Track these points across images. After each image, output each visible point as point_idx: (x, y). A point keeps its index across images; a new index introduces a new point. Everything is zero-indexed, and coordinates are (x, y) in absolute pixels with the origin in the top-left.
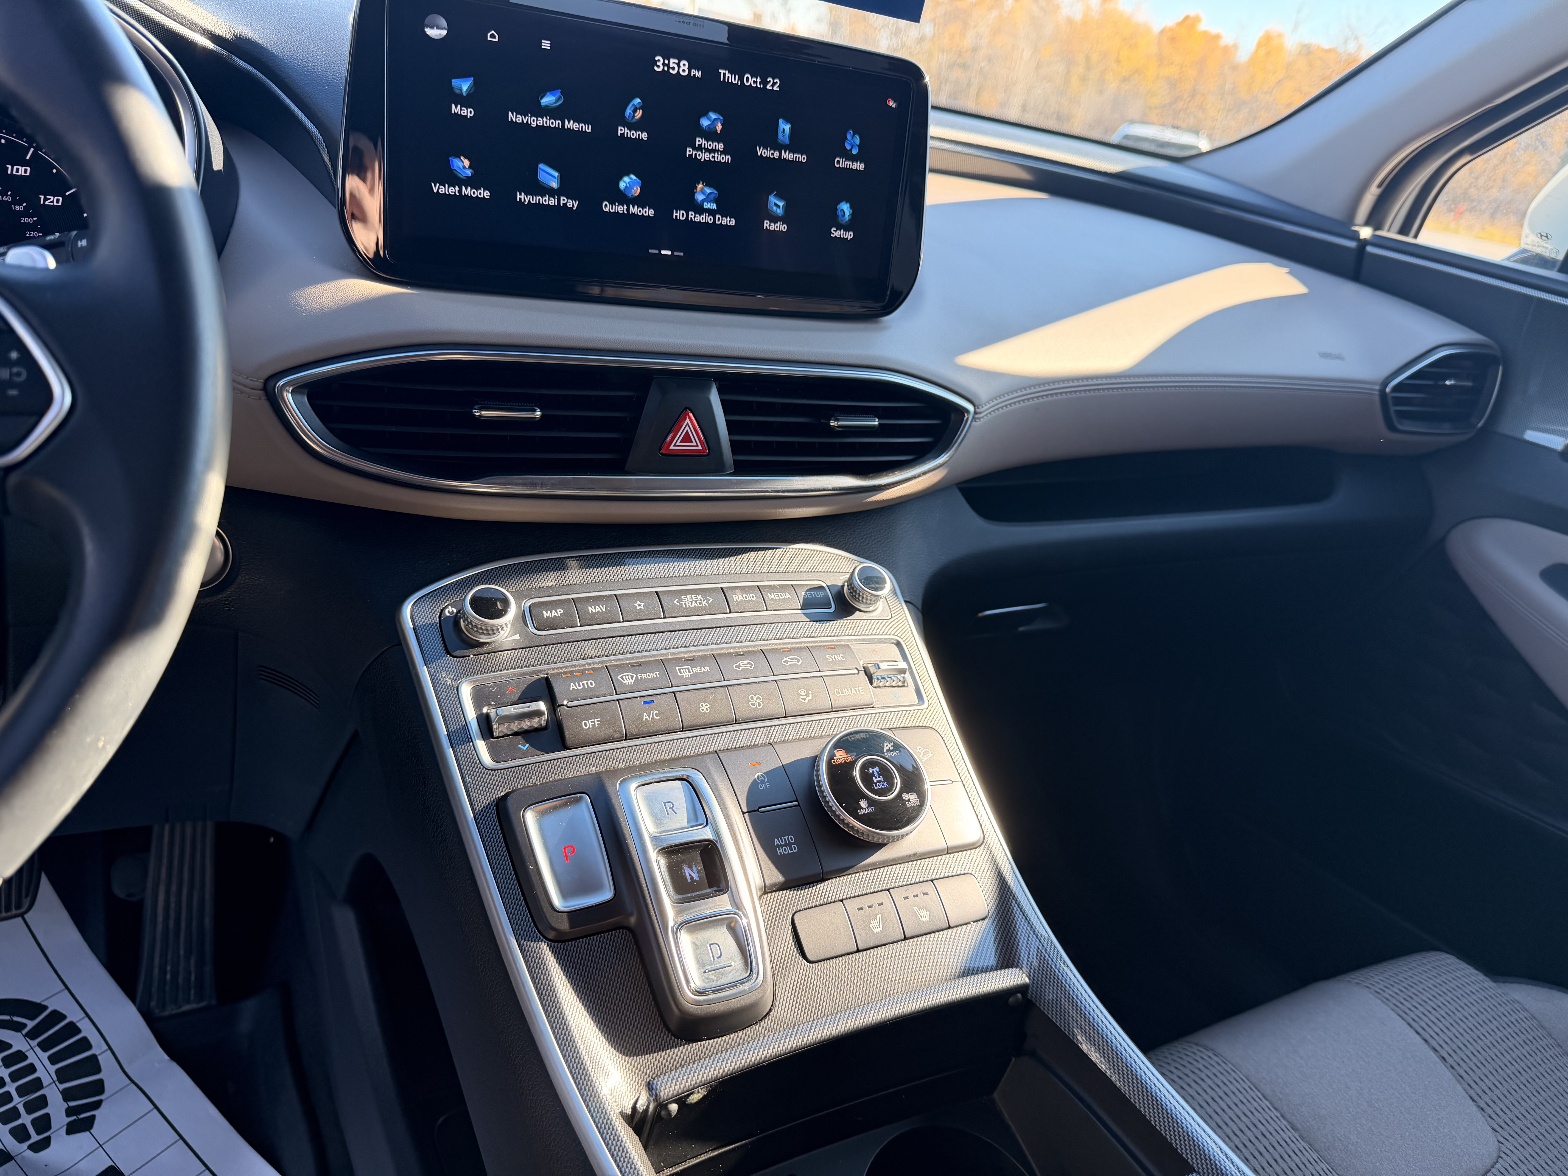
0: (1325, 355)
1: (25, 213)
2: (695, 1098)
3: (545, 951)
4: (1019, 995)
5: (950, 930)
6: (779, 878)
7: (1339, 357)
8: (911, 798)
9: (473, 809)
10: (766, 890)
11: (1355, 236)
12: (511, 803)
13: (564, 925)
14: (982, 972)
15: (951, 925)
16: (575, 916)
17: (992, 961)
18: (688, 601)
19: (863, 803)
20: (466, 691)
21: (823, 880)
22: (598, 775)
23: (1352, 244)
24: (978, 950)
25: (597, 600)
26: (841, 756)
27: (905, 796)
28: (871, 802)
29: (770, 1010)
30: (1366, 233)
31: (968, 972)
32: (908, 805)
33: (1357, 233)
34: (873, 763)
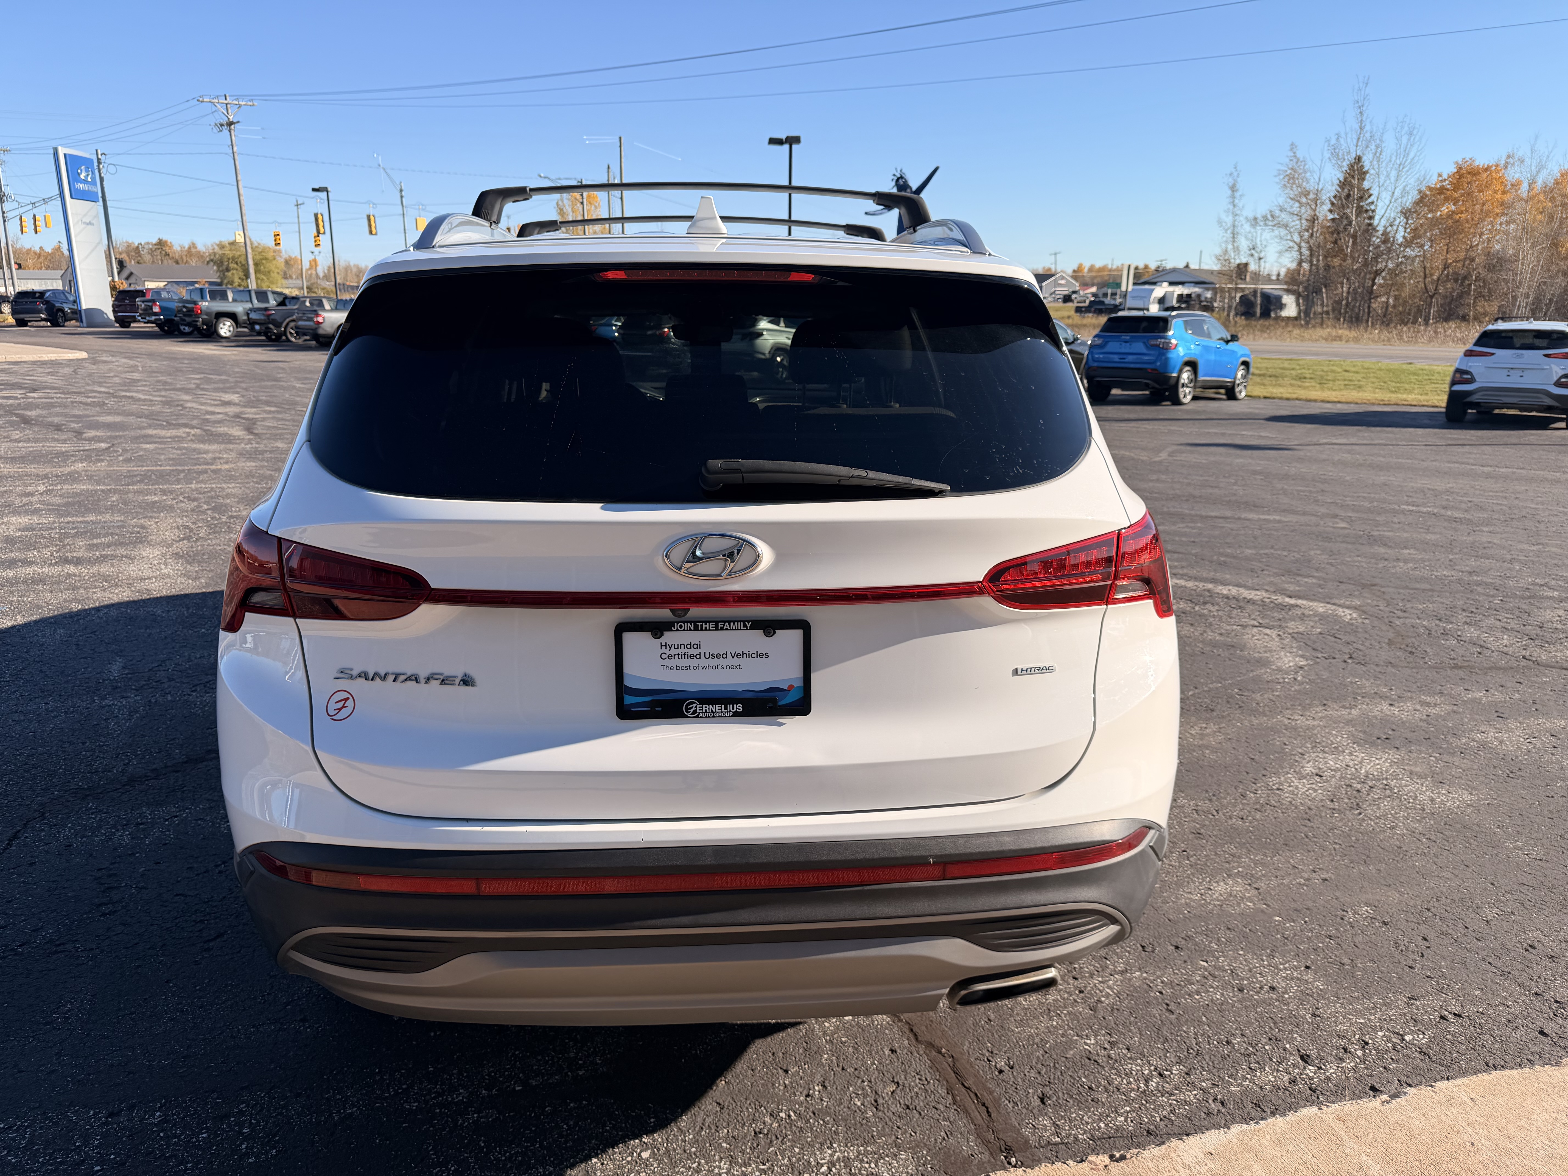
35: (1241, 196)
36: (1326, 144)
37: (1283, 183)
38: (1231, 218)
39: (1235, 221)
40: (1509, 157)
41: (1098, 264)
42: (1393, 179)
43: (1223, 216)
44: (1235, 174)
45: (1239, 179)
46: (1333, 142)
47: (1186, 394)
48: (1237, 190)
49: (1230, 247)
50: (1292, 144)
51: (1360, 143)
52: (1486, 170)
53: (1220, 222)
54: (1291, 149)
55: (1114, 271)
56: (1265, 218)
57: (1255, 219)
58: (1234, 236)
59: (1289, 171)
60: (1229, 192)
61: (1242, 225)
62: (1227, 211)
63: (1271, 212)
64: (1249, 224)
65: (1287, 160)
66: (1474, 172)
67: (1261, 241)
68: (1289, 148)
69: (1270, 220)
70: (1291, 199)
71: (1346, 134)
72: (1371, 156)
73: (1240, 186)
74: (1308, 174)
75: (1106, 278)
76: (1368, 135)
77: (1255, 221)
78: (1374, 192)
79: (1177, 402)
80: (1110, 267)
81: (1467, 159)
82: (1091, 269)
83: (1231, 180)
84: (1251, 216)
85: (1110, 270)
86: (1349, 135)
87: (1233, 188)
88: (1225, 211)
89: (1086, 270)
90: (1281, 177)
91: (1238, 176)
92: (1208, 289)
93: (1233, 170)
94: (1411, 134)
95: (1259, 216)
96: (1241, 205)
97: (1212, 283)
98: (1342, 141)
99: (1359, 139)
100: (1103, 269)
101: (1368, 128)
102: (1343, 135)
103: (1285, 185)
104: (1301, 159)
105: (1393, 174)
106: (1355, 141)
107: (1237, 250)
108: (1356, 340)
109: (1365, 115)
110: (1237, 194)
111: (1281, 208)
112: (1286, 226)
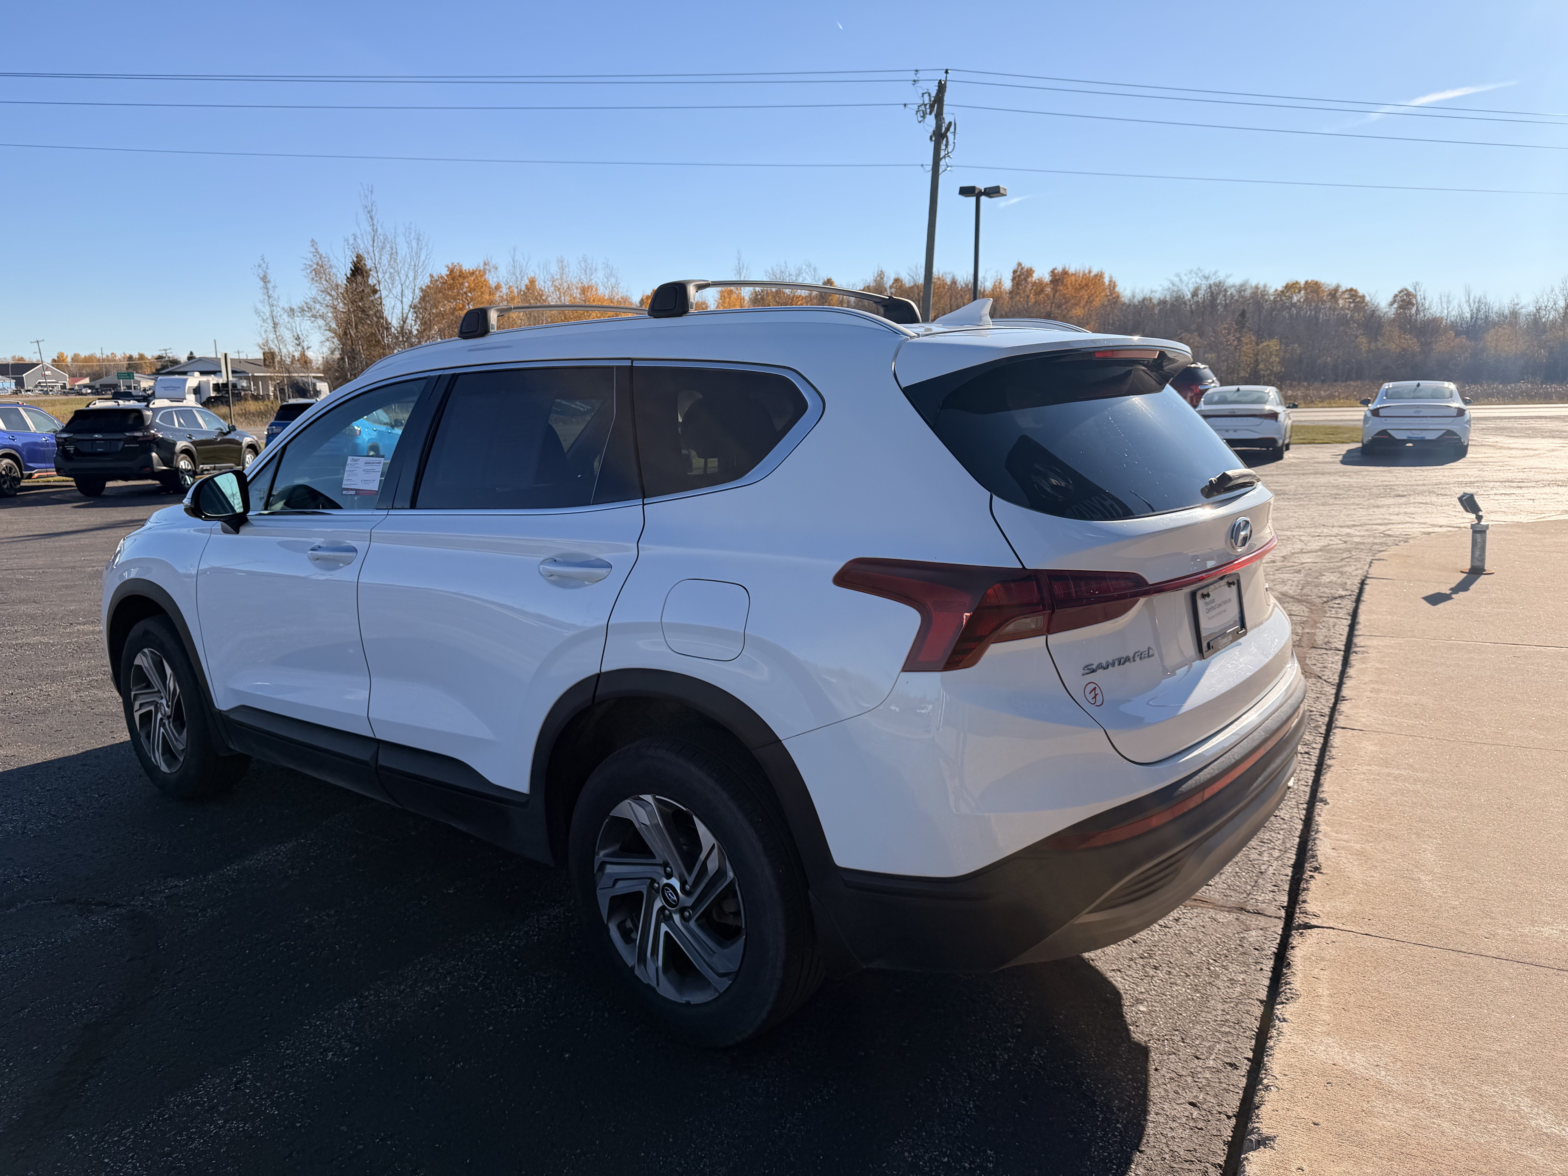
35: (273, 287)
36: (346, 244)
37: (311, 277)
38: (268, 308)
39: (272, 312)
40: (485, 264)
41: (83, 354)
42: (411, 279)
43: (260, 306)
44: (264, 265)
45: (268, 271)
46: (351, 241)
48: (269, 282)
49: (272, 336)
50: (313, 241)
51: (375, 244)
52: (473, 273)
53: (257, 312)
54: (313, 245)
55: (104, 360)
56: (302, 310)
57: (292, 310)
58: (275, 326)
59: (315, 266)
60: (261, 284)
61: (281, 316)
62: (262, 302)
63: (306, 303)
64: (286, 314)
65: (311, 256)
66: (462, 275)
67: (301, 331)
68: (310, 244)
69: (306, 311)
70: (323, 292)
71: (362, 235)
72: (388, 256)
73: (271, 277)
74: (334, 270)
75: (98, 369)
76: (381, 238)
77: (292, 312)
78: (383, 289)
80: (98, 355)
81: (455, 264)
82: (75, 358)
83: (260, 271)
84: (286, 306)
85: (99, 360)
86: (365, 237)
87: (265, 279)
88: (260, 302)
89: (69, 360)
90: (309, 271)
91: (267, 268)
92: (241, 378)
93: (261, 262)
94: (418, 239)
95: (295, 307)
96: (276, 297)
97: (244, 372)
98: (359, 241)
99: (374, 241)
100: (90, 359)
101: (380, 231)
102: (359, 235)
103: (313, 279)
104: (324, 255)
105: (411, 274)
106: (371, 243)
107: (279, 338)
109: (376, 220)
110: (270, 286)
111: (315, 301)
112: (322, 317)
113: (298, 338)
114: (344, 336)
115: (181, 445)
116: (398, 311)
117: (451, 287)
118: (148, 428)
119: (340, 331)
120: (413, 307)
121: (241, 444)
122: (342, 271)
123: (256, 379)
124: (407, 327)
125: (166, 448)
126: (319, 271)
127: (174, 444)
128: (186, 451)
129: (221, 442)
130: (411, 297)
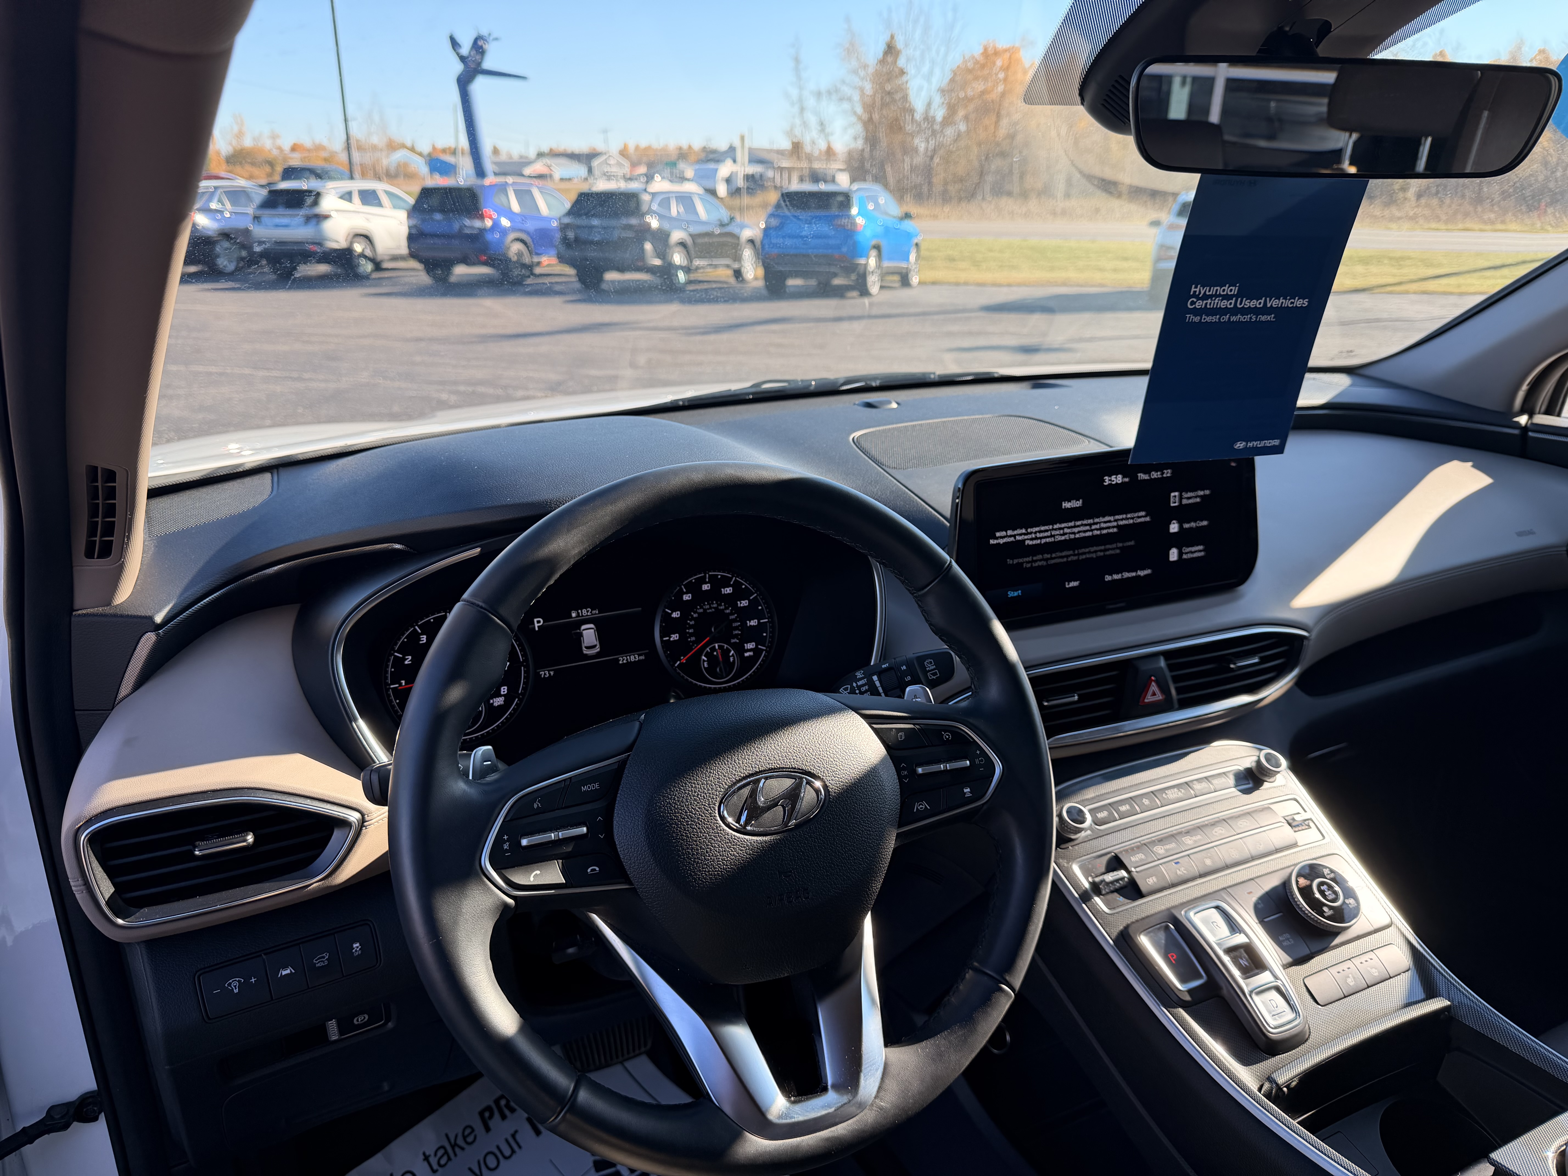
0: (1520, 534)
1: (731, 614)
2: (1294, 1084)
3: (1181, 1012)
4: (1446, 1013)
5: (1391, 979)
6: (1289, 959)
7: (1531, 533)
8: (1351, 901)
9: (1111, 938)
10: (1286, 966)
11: (1517, 425)
12: (1131, 931)
13: (1188, 998)
14: (1414, 1004)
15: (1391, 976)
16: (1190, 991)
17: (1421, 995)
18: (1172, 794)
19: (1325, 909)
20: (1076, 869)
21: (1312, 958)
22: (1168, 909)
23: (1516, 432)
24: (1411, 991)
25: (1122, 802)
26: (1303, 882)
27: (1347, 901)
28: (1330, 908)
29: (1309, 1035)
30: (1523, 420)
31: (1408, 1005)
32: (1351, 906)
33: (1518, 423)
34: (1322, 883)
35: (804, 68)
37: (841, 56)
38: (797, 91)
39: (800, 95)
41: (643, 144)
42: (942, 57)
43: (790, 89)
44: (798, 45)
45: (801, 51)
47: (873, 284)
48: (800, 62)
49: (798, 121)
50: (847, 17)
52: (1006, 51)
53: (787, 96)
54: (846, 22)
56: (829, 93)
57: (820, 92)
58: (802, 110)
59: (846, 45)
60: (793, 64)
61: (808, 99)
62: (793, 84)
63: (834, 85)
64: (814, 97)
65: (844, 34)
66: (997, 53)
67: (827, 116)
69: (833, 93)
70: (851, 72)
73: (802, 57)
74: (866, 50)
77: (819, 95)
78: (911, 70)
79: (864, 292)
81: (990, 40)
82: (637, 148)
83: (793, 51)
84: (815, 89)
87: (797, 60)
88: (791, 84)
89: (632, 149)
90: (840, 50)
91: (800, 47)
92: (768, 169)
93: (795, 41)
95: (823, 90)
96: (806, 78)
97: (770, 162)
100: (649, 148)
103: (843, 58)
104: (857, 33)
105: (943, 49)
107: (805, 124)
108: (935, 217)
110: (801, 67)
111: (843, 82)
112: (850, 99)
113: (822, 124)
114: (869, 124)
115: (677, 236)
116: (924, 93)
117: (983, 66)
118: (643, 215)
119: (865, 117)
120: (942, 91)
121: (738, 238)
122: (873, 51)
123: (781, 169)
124: (931, 113)
125: (661, 238)
126: (851, 50)
127: (668, 235)
128: (683, 244)
129: (720, 235)
130: (940, 78)
